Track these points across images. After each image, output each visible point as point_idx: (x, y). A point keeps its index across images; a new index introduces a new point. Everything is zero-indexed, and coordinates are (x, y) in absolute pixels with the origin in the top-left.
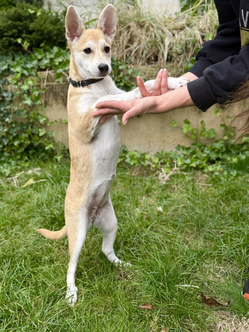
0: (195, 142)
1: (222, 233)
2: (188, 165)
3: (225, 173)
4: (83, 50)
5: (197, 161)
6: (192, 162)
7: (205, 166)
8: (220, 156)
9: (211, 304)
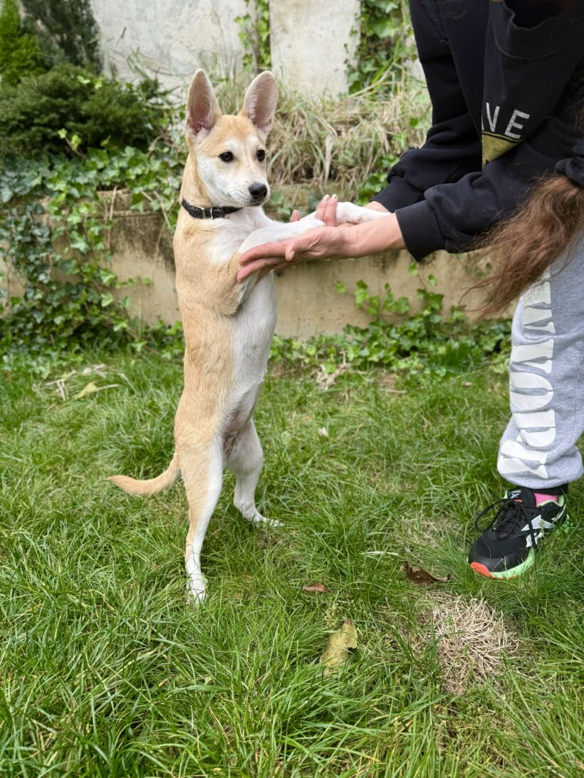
0: (375, 320)
1: (429, 468)
2: (366, 358)
3: (427, 372)
4: (218, 154)
5: (380, 351)
6: (371, 354)
7: (393, 361)
8: (417, 343)
9: (419, 581)
